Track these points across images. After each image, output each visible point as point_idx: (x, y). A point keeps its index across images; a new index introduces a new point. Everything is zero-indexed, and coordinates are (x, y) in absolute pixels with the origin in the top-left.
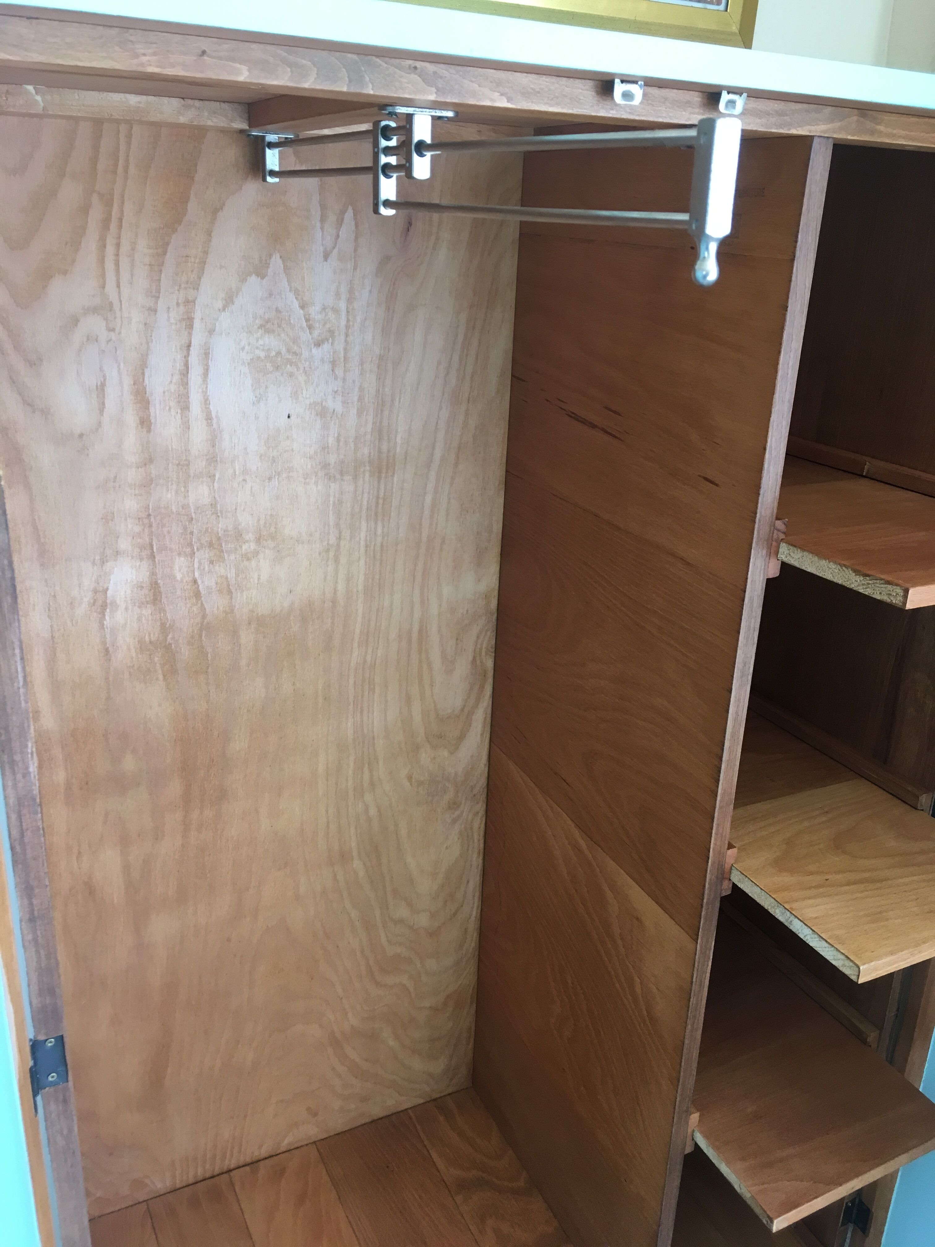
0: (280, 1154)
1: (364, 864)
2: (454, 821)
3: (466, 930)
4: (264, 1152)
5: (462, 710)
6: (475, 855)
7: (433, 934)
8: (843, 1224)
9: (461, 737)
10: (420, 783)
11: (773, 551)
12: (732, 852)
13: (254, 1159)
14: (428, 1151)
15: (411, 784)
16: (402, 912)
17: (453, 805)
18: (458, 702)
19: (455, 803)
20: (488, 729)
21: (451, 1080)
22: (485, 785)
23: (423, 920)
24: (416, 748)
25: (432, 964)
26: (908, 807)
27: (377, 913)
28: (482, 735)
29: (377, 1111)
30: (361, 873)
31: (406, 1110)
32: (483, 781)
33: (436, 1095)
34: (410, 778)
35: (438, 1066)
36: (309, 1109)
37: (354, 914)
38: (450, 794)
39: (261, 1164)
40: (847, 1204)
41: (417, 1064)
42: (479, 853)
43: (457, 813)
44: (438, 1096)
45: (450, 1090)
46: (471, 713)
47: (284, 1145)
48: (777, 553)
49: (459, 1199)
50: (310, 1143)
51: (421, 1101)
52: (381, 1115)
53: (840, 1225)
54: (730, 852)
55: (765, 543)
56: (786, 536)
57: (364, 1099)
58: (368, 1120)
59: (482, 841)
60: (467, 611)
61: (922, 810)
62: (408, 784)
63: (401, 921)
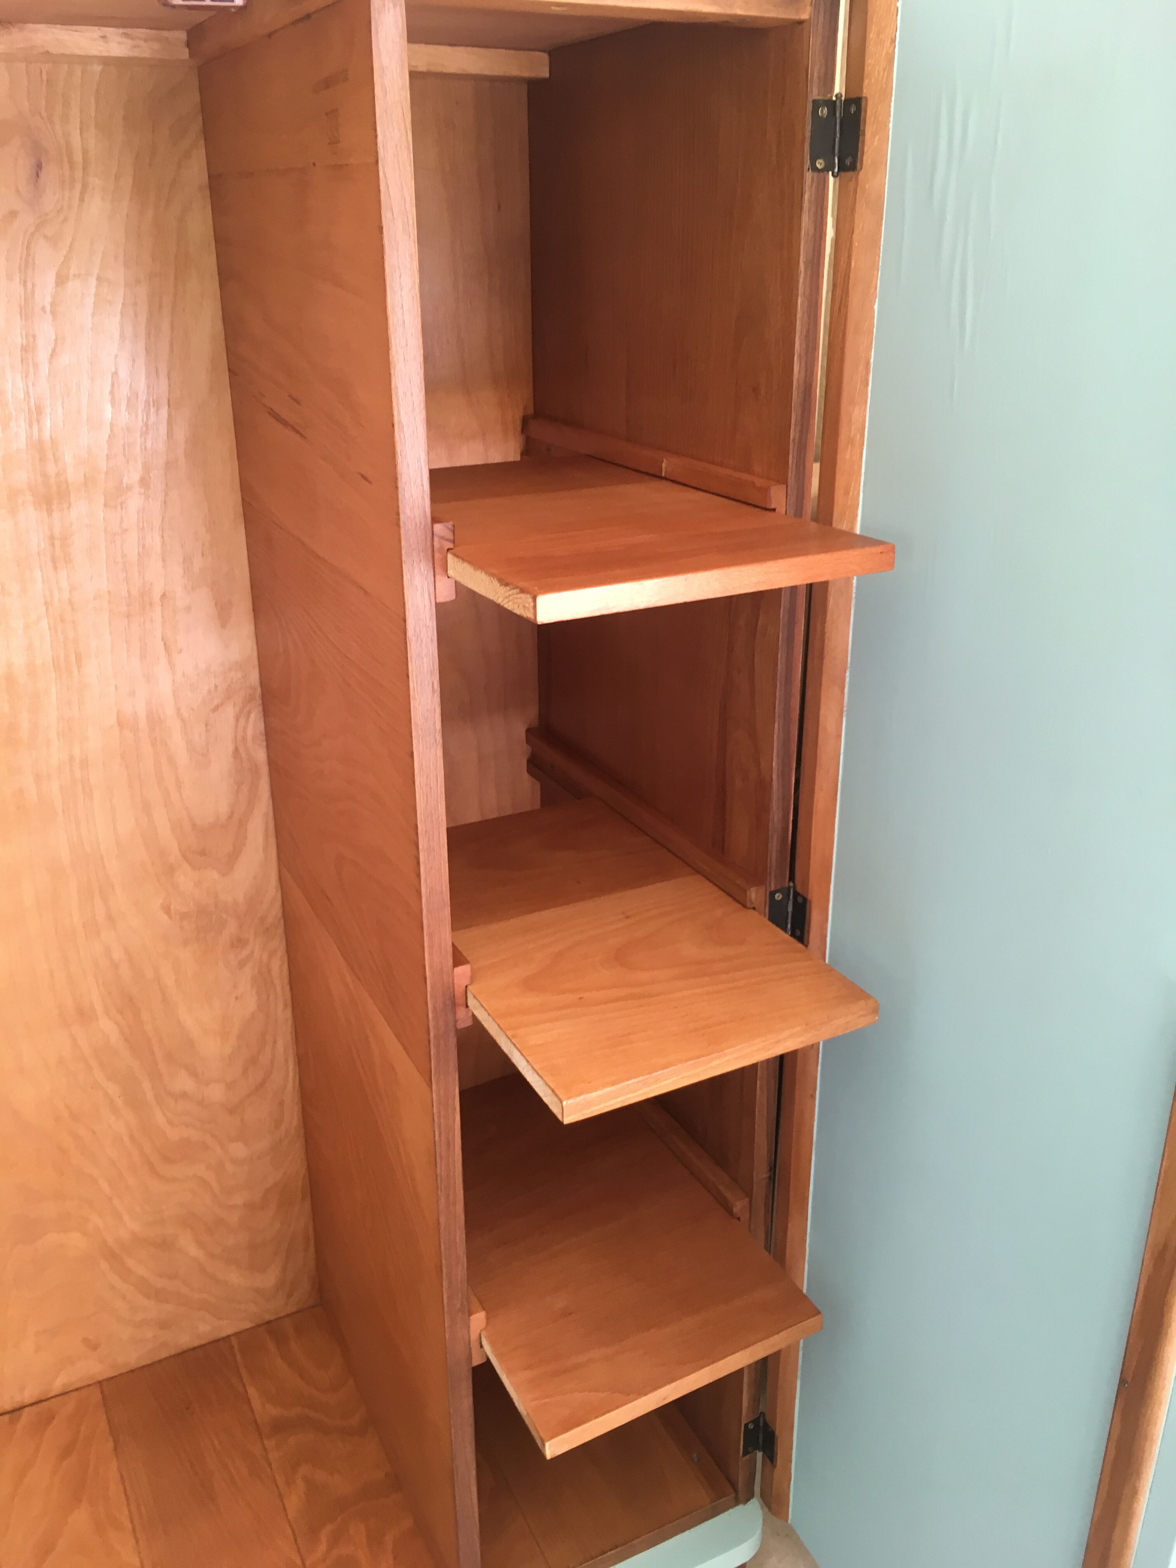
0: (52, 1397)
1: (117, 1023)
2: (242, 964)
3: (281, 1104)
4: (28, 1396)
5: (230, 817)
6: (280, 1006)
7: (232, 1110)
8: (745, 1453)
9: (235, 855)
10: (184, 916)
11: (438, 566)
12: (463, 971)
13: (17, 1406)
14: (244, 1386)
15: (170, 917)
16: (183, 1082)
17: (238, 943)
18: (224, 808)
19: (239, 940)
20: (272, 841)
21: (289, 1296)
22: (280, 915)
23: (216, 1093)
24: (170, 870)
25: (238, 1150)
26: (738, 905)
27: (146, 1085)
28: (265, 849)
29: (185, 1340)
30: (115, 1037)
31: (229, 1337)
32: (276, 910)
33: (268, 1317)
34: (167, 910)
35: (269, 1279)
36: (85, 1341)
37: (113, 1089)
38: (232, 928)
39: (27, 1409)
40: (746, 1425)
41: (235, 1278)
42: (286, 1005)
43: (245, 953)
44: (272, 1317)
45: (291, 1309)
46: (242, 823)
47: (58, 1385)
48: (445, 569)
49: (269, 1443)
50: (94, 1383)
51: (248, 1325)
52: (191, 1346)
53: (741, 1454)
54: (459, 970)
55: (422, 554)
56: (454, 547)
57: (163, 1325)
58: (173, 1352)
59: (287, 988)
60: (216, 687)
61: (754, 908)
62: (166, 917)
63: (184, 1095)
